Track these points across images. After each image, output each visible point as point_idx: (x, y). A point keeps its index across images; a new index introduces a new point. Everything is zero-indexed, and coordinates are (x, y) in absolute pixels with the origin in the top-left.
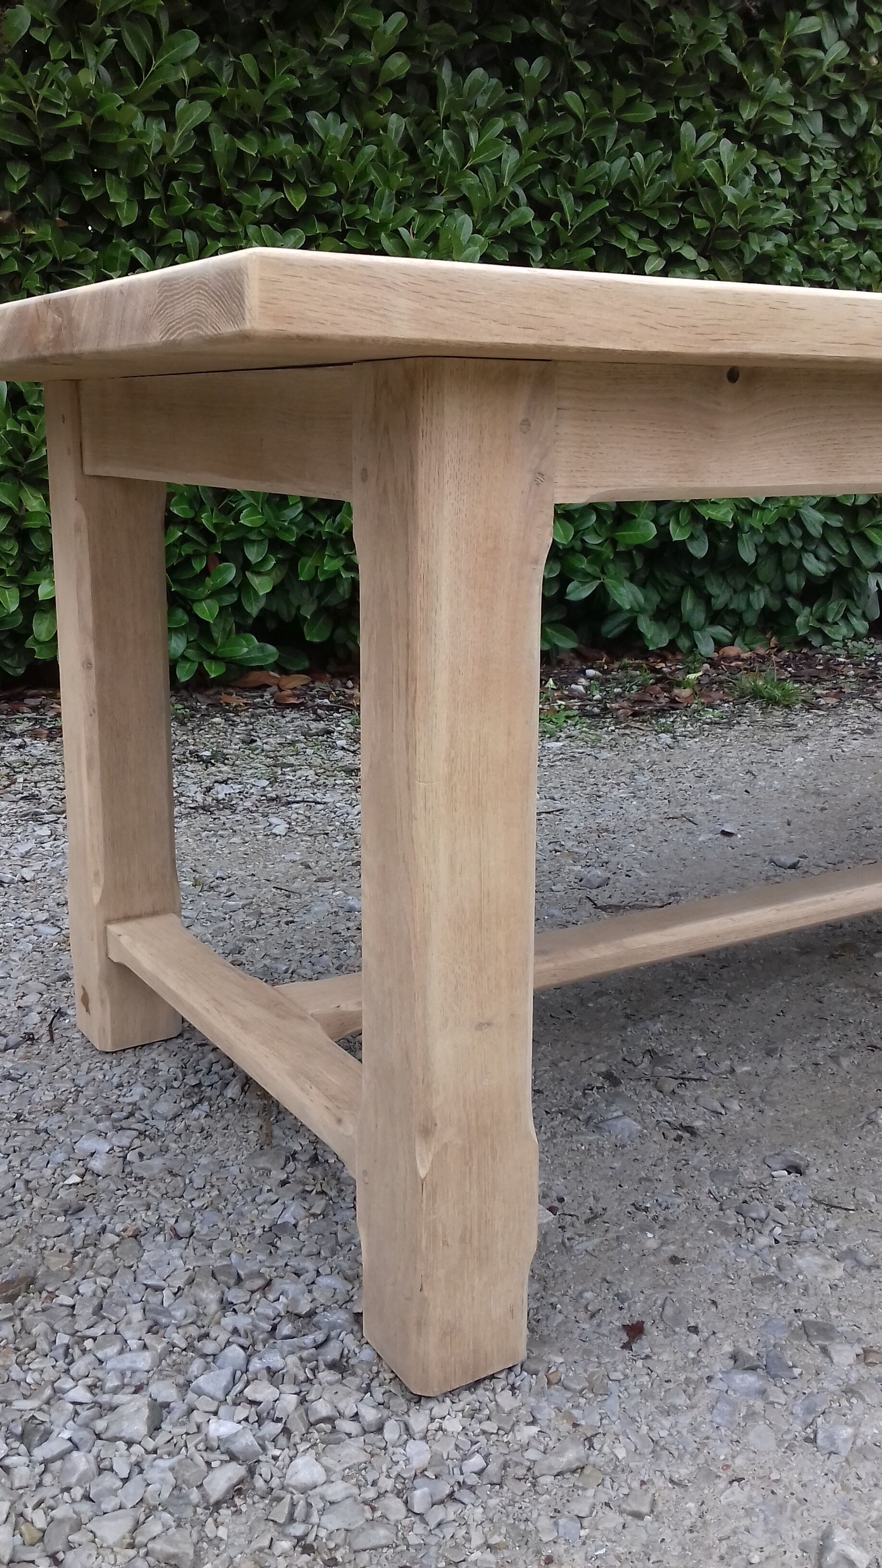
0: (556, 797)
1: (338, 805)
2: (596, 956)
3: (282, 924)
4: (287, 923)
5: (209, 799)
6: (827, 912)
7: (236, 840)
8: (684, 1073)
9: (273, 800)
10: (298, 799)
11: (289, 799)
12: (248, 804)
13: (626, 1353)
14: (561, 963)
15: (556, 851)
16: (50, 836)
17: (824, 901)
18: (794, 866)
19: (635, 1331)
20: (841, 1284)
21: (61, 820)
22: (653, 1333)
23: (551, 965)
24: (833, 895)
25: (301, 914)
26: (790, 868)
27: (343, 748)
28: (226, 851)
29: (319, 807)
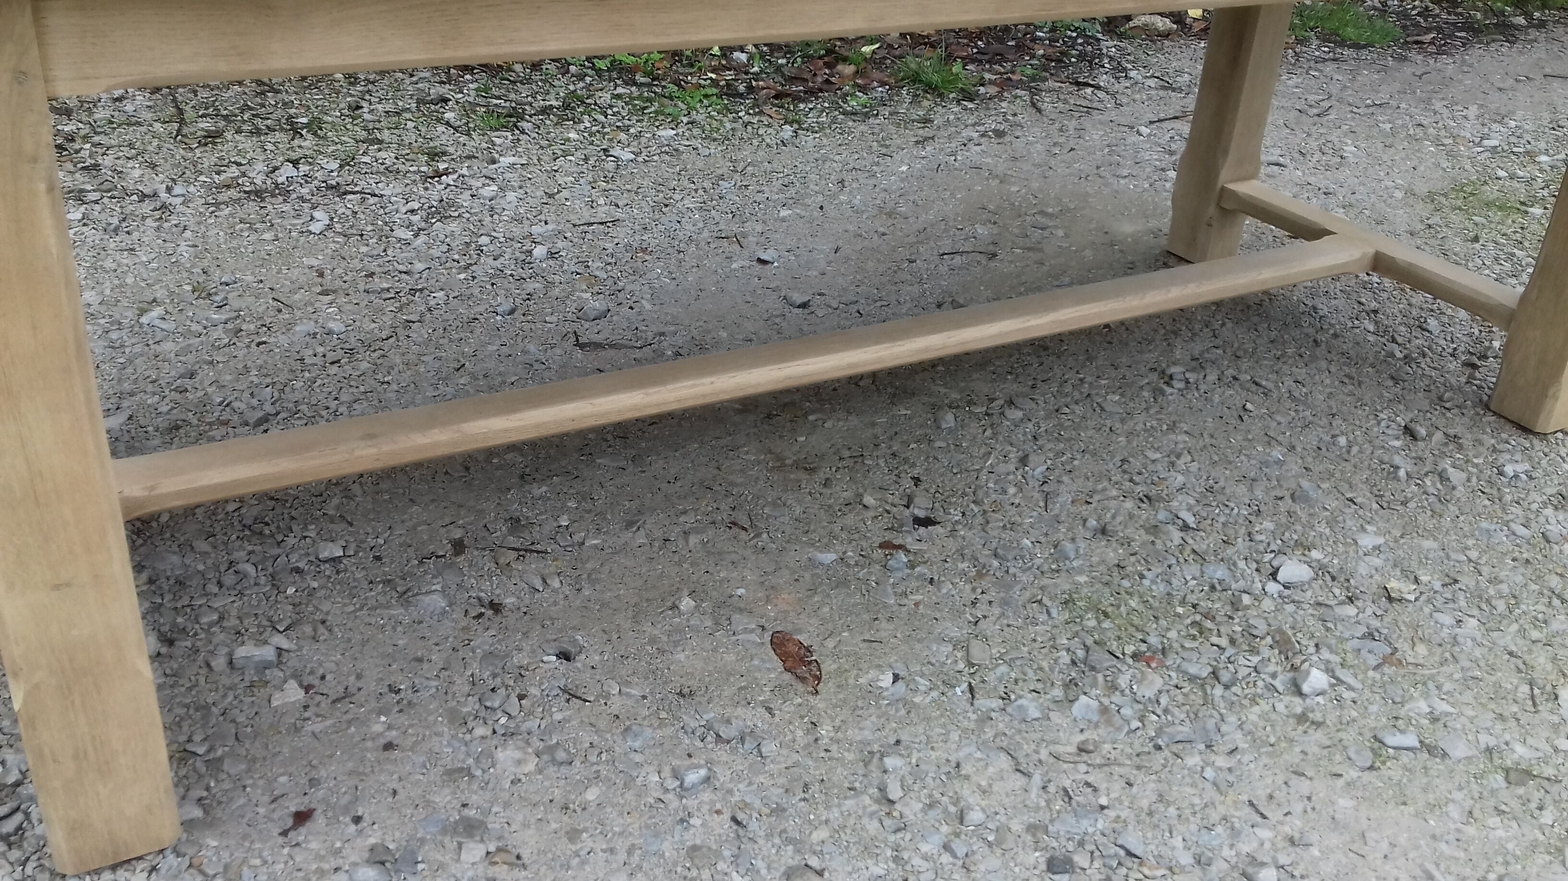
0: (620, 204)
1: (393, 199)
2: (427, 441)
3: (253, 345)
4: (258, 345)
5: (269, 182)
6: (704, 396)
7: (268, 236)
8: (533, 544)
9: (332, 187)
10: (357, 189)
11: (348, 188)
12: (305, 191)
13: (281, 840)
14: (385, 448)
15: (578, 274)
16: (79, 221)
17: (703, 384)
18: (804, 305)
19: (302, 817)
20: (524, 780)
21: (105, 200)
22: (319, 821)
23: (373, 451)
24: (713, 379)
25: (278, 334)
26: (799, 307)
27: (448, 123)
28: (250, 250)
29: (372, 200)
